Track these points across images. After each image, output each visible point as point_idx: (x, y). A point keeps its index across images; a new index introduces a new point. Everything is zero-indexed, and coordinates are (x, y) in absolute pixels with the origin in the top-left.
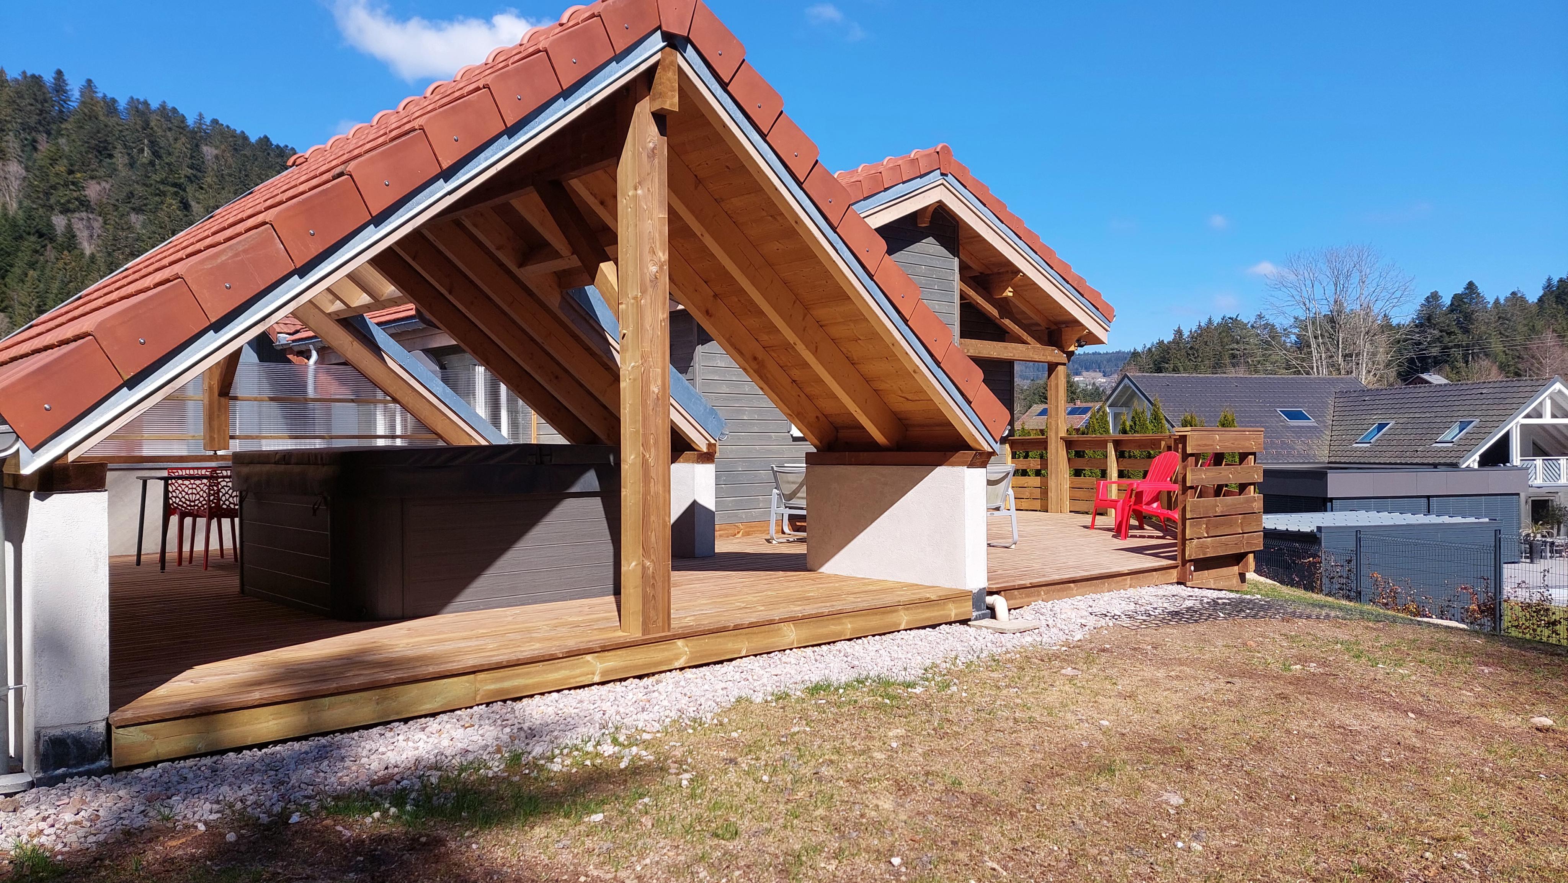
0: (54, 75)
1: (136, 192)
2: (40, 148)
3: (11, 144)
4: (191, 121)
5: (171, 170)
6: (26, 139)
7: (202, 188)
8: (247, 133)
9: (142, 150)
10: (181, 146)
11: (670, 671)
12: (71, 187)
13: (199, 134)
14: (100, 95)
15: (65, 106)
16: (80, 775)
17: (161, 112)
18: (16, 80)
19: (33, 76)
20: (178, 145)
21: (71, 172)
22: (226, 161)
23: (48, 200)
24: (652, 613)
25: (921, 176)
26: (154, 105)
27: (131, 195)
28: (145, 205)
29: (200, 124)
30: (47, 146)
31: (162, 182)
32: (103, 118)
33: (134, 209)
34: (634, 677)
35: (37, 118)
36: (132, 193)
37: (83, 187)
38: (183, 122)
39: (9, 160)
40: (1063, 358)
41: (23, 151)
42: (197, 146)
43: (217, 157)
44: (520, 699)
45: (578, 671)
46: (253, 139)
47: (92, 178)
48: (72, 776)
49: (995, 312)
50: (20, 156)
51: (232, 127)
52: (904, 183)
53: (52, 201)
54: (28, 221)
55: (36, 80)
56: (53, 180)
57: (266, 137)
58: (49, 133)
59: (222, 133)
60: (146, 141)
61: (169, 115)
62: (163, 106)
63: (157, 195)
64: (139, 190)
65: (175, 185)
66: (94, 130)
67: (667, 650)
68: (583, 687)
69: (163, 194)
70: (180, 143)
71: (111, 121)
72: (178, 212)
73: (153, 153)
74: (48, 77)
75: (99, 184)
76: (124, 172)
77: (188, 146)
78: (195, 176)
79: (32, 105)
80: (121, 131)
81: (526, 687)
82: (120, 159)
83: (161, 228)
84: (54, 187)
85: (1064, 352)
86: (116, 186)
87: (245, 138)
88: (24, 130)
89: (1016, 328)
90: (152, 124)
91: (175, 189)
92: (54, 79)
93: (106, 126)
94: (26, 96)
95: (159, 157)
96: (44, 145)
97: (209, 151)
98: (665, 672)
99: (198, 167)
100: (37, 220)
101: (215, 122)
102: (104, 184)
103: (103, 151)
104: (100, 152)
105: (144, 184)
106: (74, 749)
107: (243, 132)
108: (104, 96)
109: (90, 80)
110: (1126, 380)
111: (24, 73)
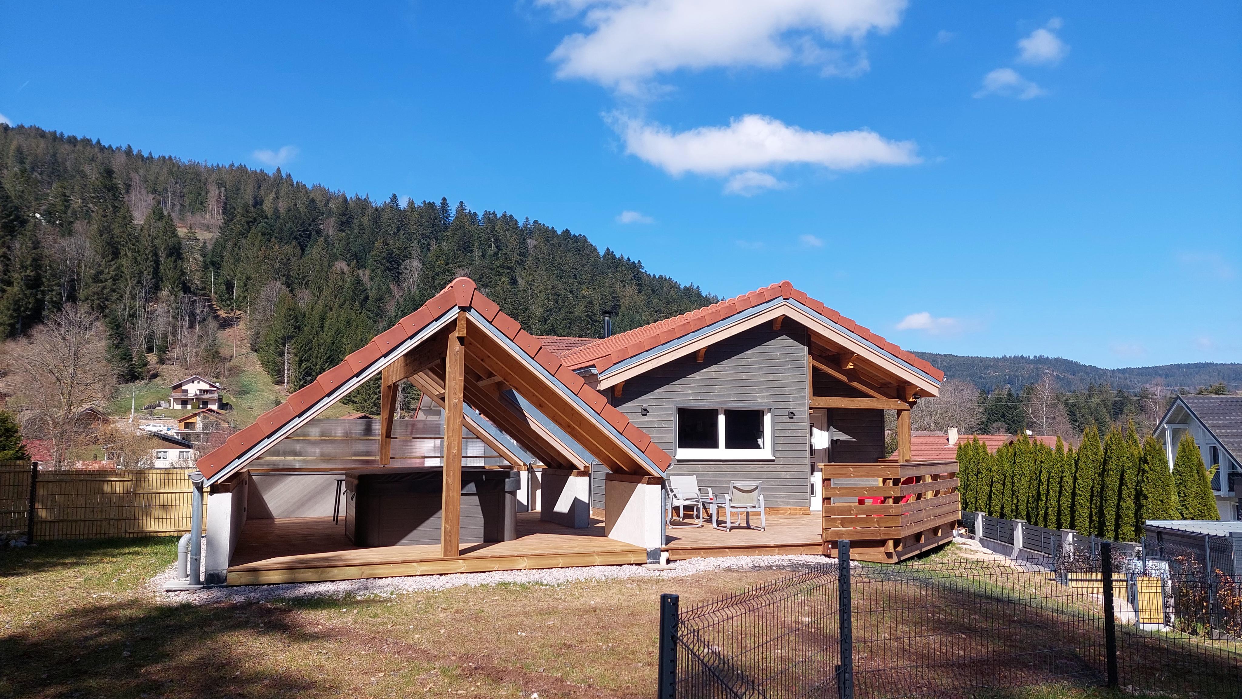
0: (441, 201)
1: (485, 274)
2: (432, 249)
3: (415, 248)
4: (520, 224)
5: (506, 258)
6: (424, 244)
7: (525, 269)
8: (556, 228)
9: (490, 246)
10: (513, 241)
11: (456, 573)
12: (447, 273)
13: (525, 232)
14: (467, 211)
15: (447, 220)
16: (217, 587)
17: (504, 219)
18: (419, 207)
19: (429, 203)
20: (511, 241)
21: (447, 264)
22: (541, 249)
23: (434, 283)
24: (449, 548)
25: (767, 302)
26: (499, 215)
27: (482, 276)
28: (490, 282)
29: (527, 224)
30: (435, 247)
31: (500, 267)
32: (468, 227)
33: (483, 285)
34: (437, 574)
35: (431, 229)
36: (482, 275)
37: (454, 273)
38: (516, 224)
39: (413, 258)
40: (907, 406)
41: (422, 252)
42: (524, 239)
43: (535, 247)
44: (382, 578)
45: (409, 570)
46: (559, 232)
47: (459, 266)
48: (214, 587)
49: (844, 379)
50: (420, 256)
51: (546, 225)
52: (752, 307)
53: (436, 283)
54: (422, 298)
55: (431, 205)
56: (437, 270)
57: (567, 230)
58: (437, 239)
59: (540, 230)
60: (493, 240)
61: (508, 221)
62: (504, 215)
63: (497, 275)
64: (486, 272)
65: (508, 268)
66: (462, 235)
67: (455, 564)
68: (412, 576)
69: (500, 274)
70: (513, 238)
71: (473, 228)
72: (508, 286)
73: (497, 247)
74: (438, 203)
75: (463, 270)
76: (478, 261)
77: (518, 241)
78: (521, 260)
79: (428, 222)
80: (478, 234)
81: (384, 573)
82: (477, 253)
83: (498, 297)
84: (437, 274)
85: (907, 402)
86: (473, 271)
87: (553, 231)
88: (423, 238)
89: (863, 388)
90: (497, 227)
91: (508, 271)
92: (441, 203)
93: (469, 232)
94: (425, 217)
95: (500, 250)
96: (433, 248)
97: (531, 242)
98: (453, 573)
99: (523, 254)
100: (427, 296)
101: (536, 222)
102: (466, 270)
103: (467, 248)
104: (465, 249)
105: (490, 269)
106: (216, 578)
107: (553, 228)
108: (470, 212)
109: (462, 203)
110: (1179, 401)
111: (425, 201)
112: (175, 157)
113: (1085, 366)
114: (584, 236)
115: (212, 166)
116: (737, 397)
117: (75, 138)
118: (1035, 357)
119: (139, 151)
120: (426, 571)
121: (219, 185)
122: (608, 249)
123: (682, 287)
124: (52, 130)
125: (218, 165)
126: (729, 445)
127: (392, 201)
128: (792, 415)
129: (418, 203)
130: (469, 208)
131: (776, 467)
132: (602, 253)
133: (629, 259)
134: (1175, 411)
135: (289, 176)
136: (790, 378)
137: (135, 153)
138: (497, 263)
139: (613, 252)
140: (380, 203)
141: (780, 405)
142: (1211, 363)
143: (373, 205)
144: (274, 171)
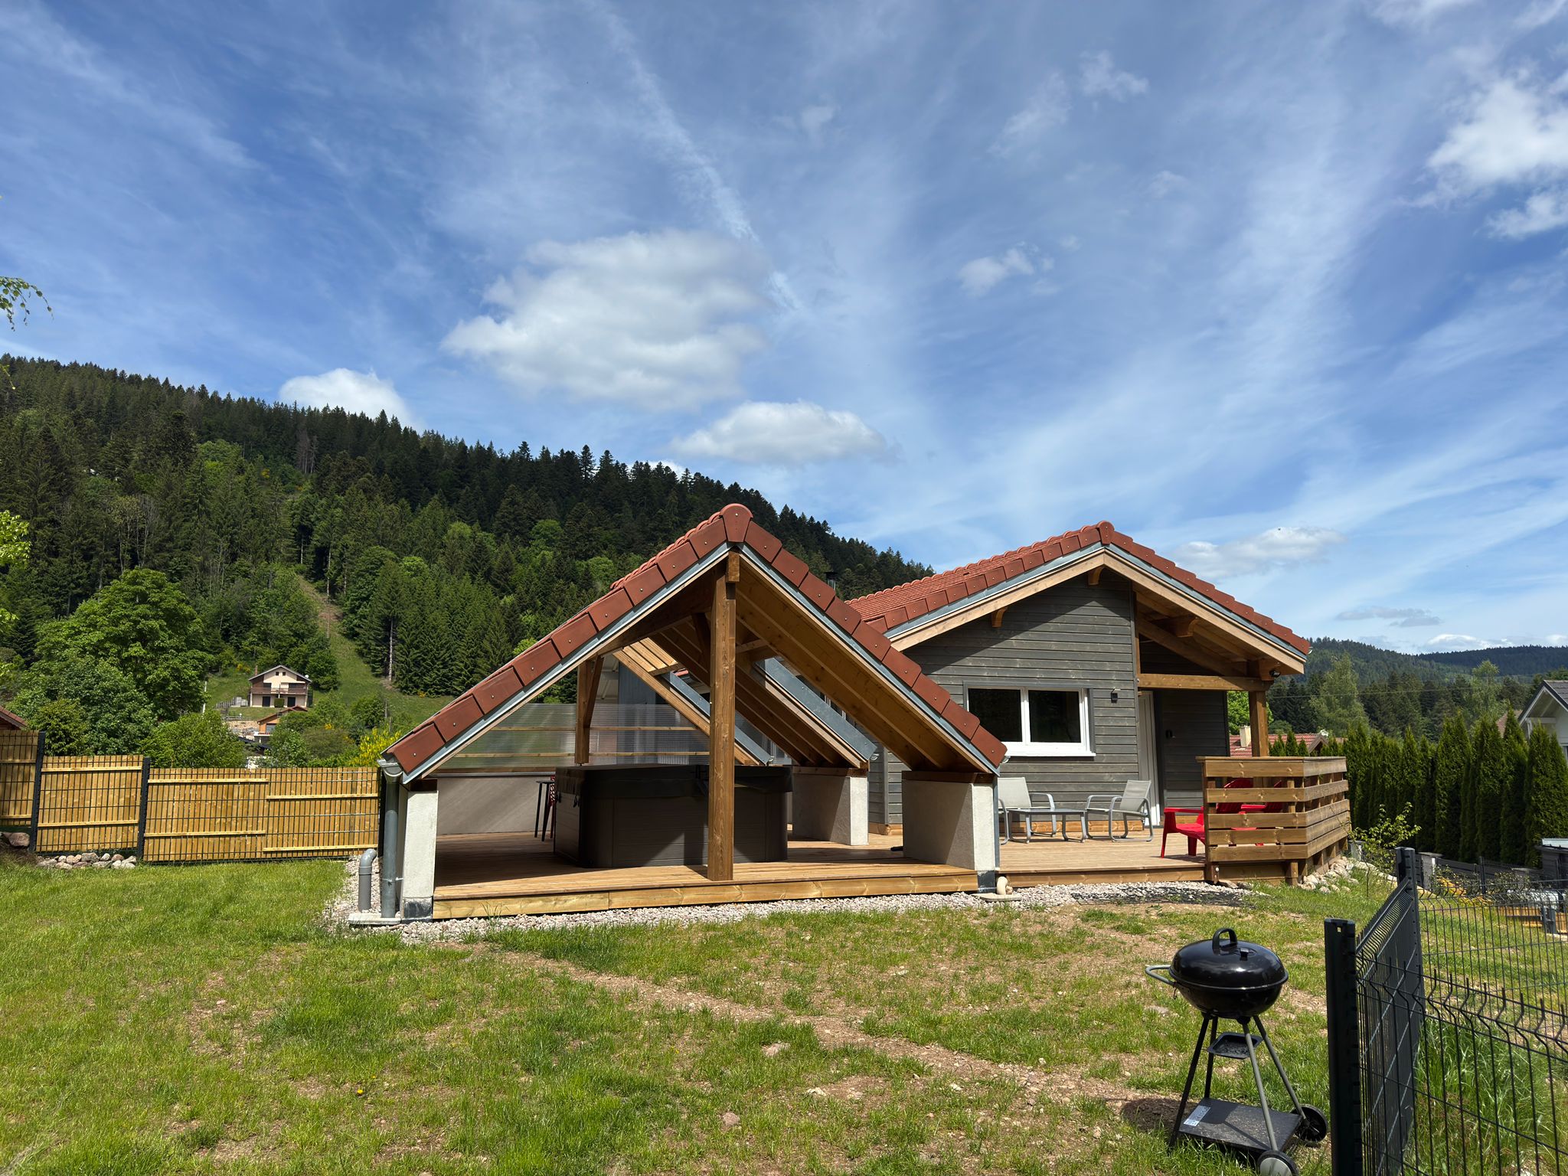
0: (582, 450)
3: (551, 508)
4: (679, 477)
5: (662, 520)
8: (722, 482)
9: (642, 504)
10: (672, 498)
11: (730, 903)
12: (590, 539)
13: (685, 487)
14: (614, 462)
15: (589, 473)
16: (419, 921)
17: (658, 472)
18: (555, 458)
19: (568, 453)
20: (668, 498)
21: (590, 527)
23: (573, 550)
24: (720, 868)
26: (653, 467)
29: (687, 478)
31: (655, 529)
32: (615, 481)
34: (706, 905)
38: (673, 478)
40: (1260, 687)
42: (684, 496)
44: (636, 908)
45: (670, 898)
46: (726, 487)
47: (605, 530)
48: (415, 921)
49: (1180, 651)
50: (557, 517)
51: (711, 479)
52: (1064, 556)
53: (576, 551)
54: (559, 568)
57: (736, 484)
59: (702, 484)
61: (664, 474)
62: (659, 467)
66: (609, 491)
67: (729, 891)
68: (674, 907)
70: (670, 495)
71: (621, 483)
73: (650, 506)
74: (579, 453)
77: (676, 498)
79: (566, 475)
80: (628, 490)
81: (639, 903)
82: (627, 513)
85: (1262, 681)
86: (622, 535)
87: (719, 485)
90: (650, 482)
92: (583, 453)
93: (617, 488)
94: (563, 470)
95: (654, 509)
97: (692, 500)
98: (727, 904)
99: (683, 514)
100: (565, 566)
101: (698, 475)
103: (614, 507)
104: (611, 508)
106: (418, 909)
107: (718, 482)
108: (617, 463)
109: (607, 452)
110: (1545, 689)
111: (562, 451)
112: (259, 400)
113: (1381, 650)
114: (757, 492)
115: (303, 409)
116: (1044, 673)
117: (138, 377)
118: (1319, 639)
119: (215, 393)
120: (691, 900)
121: (311, 434)
122: (786, 507)
123: (879, 553)
124: (112, 368)
125: (310, 408)
126: (1034, 738)
127: (522, 451)
128: (1114, 697)
129: (554, 452)
130: (617, 458)
131: (1098, 767)
132: (779, 512)
133: (812, 519)
134: (1539, 700)
135: (395, 420)
136: (1112, 648)
137: (210, 395)
138: (651, 525)
139: (792, 511)
140: (507, 454)
141: (1100, 683)
142: (1537, 647)
143: (499, 455)
144: (378, 415)
